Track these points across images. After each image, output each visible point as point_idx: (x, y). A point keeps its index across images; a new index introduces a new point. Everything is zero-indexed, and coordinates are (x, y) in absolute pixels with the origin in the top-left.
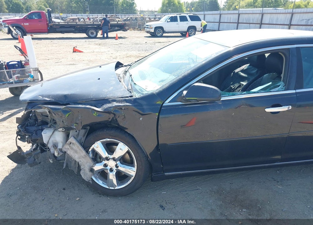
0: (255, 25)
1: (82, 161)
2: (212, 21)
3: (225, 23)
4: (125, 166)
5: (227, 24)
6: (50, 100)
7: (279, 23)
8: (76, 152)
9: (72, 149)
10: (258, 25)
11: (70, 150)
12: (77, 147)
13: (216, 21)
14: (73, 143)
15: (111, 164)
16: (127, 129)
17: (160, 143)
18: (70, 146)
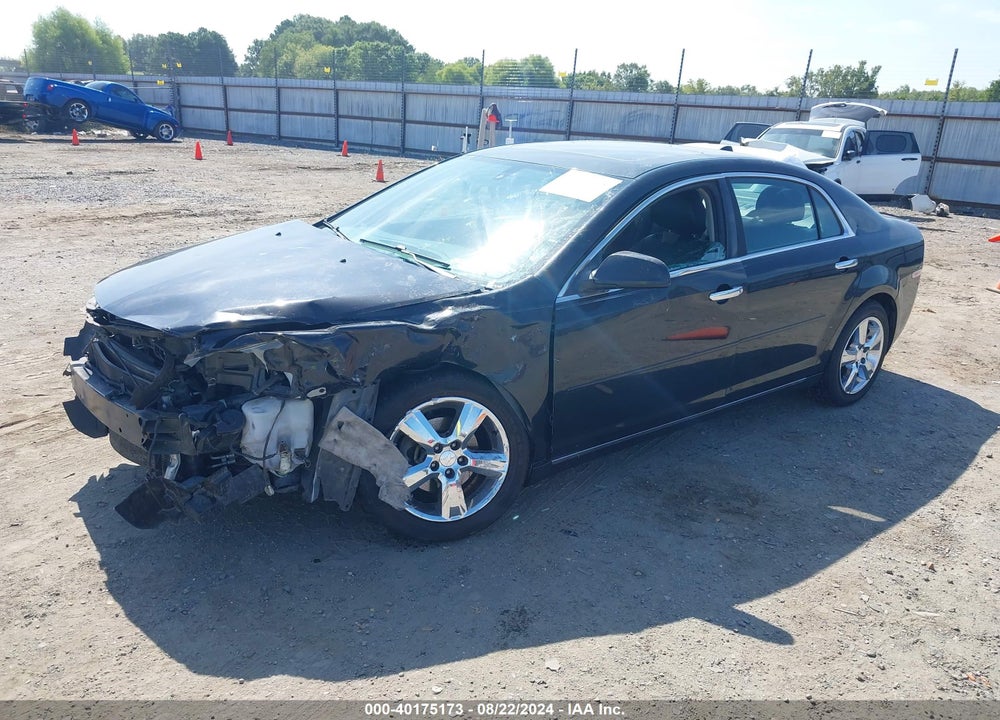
0: (386, 123)
1: (378, 464)
2: (254, 108)
3: (298, 117)
4: (482, 454)
5: (303, 117)
6: (272, 319)
7: (453, 122)
8: (361, 442)
9: (348, 438)
10: (397, 124)
11: (344, 442)
12: (362, 429)
13: (266, 109)
14: (348, 423)
15: (448, 459)
16: (476, 365)
17: (555, 391)
18: (340, 433)
